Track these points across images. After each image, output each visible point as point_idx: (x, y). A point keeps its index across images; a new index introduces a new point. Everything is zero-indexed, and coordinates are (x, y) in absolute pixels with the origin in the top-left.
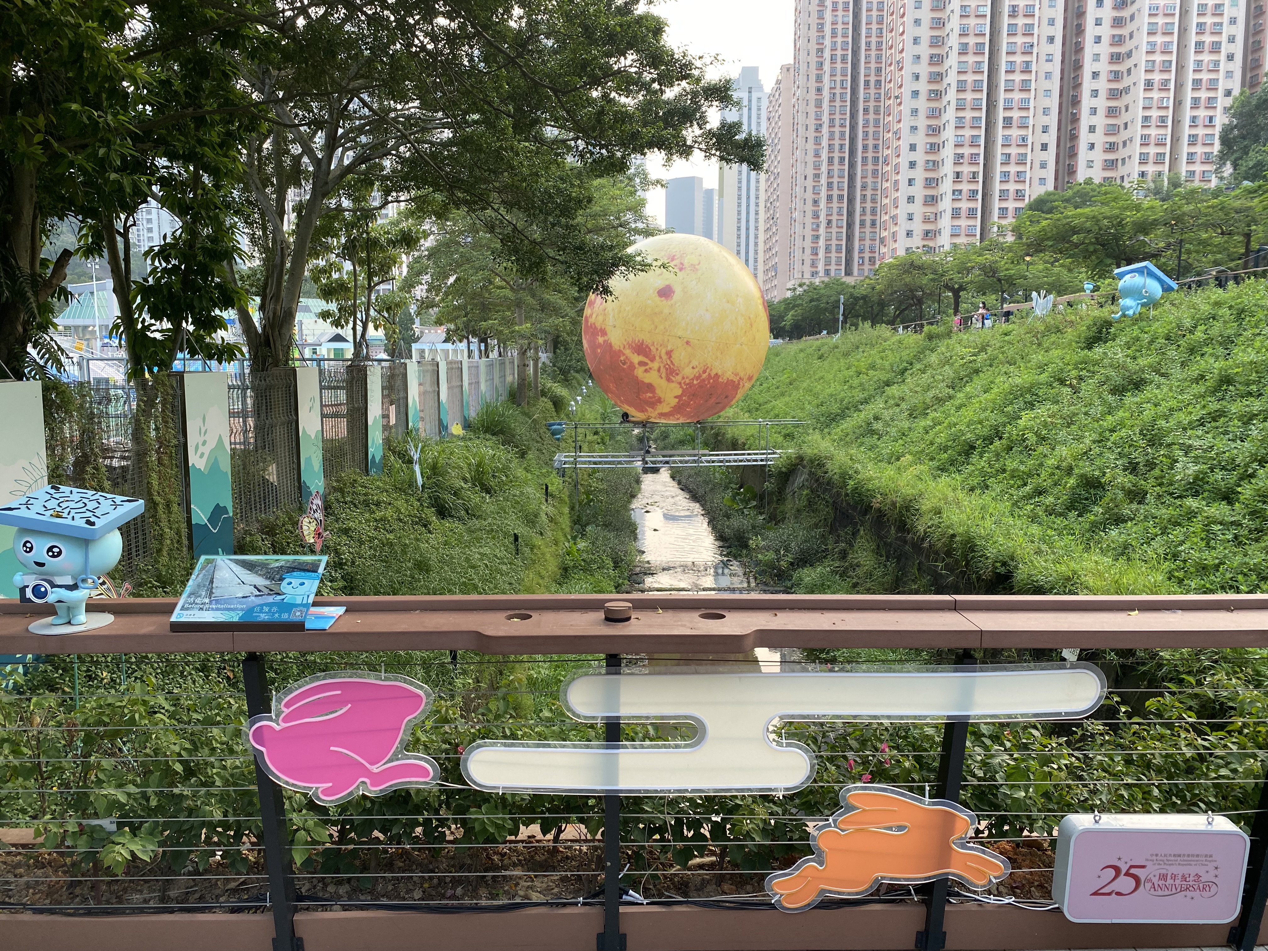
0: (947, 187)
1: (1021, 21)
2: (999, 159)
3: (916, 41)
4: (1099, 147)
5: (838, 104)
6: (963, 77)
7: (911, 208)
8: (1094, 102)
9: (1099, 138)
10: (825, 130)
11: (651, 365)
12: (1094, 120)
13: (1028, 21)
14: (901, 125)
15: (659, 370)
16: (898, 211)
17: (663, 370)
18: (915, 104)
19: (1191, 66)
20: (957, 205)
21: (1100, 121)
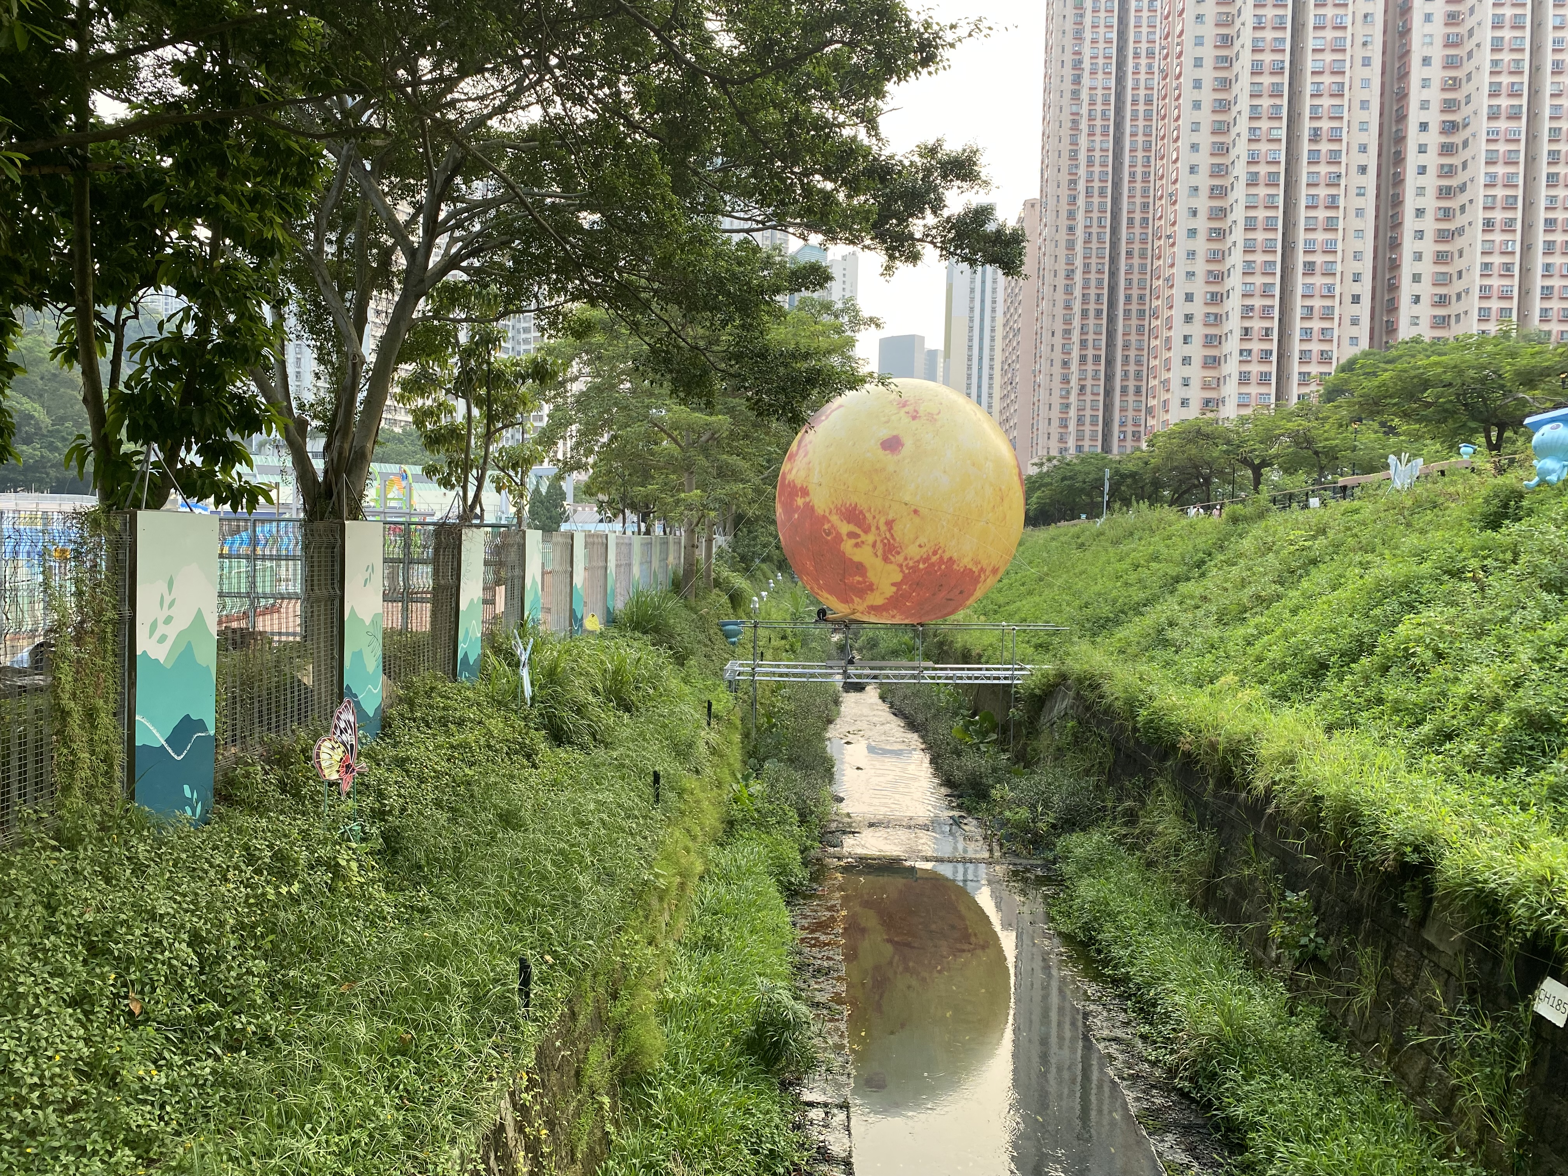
0: (1232, 345)
1: (1324, 147)
2: (1298, 312)
3: (1193, 169)
4: (1425, 300)
5: (1094, 245)
6: (1252, 213)
7: (1187, 371)
8: (1419, 246)
9: (1426, 289)
10: (1078, 277)
11: (864, 537)
12: (1419, 267)
13: (1335, 147)
14: (1174, 270)
15: (874, 545)
16: (1170, 375)
17: (879, 545)
18: (1191, 245)
19: (1543, 203)
20: (1246, 368)
21: (1427, 268)
